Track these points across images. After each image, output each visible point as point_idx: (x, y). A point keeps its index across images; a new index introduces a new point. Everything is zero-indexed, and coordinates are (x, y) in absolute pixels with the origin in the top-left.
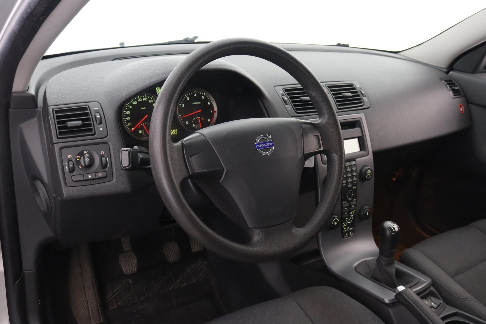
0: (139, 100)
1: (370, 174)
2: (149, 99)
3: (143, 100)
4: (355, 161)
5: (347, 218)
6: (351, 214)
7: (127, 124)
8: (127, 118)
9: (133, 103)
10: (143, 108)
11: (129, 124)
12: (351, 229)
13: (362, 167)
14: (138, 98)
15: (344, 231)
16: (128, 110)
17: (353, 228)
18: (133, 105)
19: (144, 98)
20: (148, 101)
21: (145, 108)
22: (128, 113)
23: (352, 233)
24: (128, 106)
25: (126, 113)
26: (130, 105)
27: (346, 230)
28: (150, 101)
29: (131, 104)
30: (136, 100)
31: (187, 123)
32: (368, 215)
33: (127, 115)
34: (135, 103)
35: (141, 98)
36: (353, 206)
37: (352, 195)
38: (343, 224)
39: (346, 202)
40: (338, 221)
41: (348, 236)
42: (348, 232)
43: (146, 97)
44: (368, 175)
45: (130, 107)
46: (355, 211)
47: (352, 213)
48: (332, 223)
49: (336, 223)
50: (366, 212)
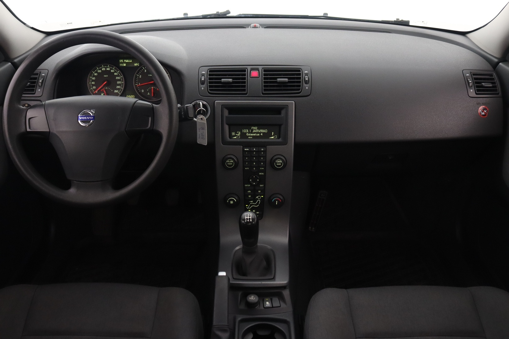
0: (103, 69)
1: (280, 164)
2: (111, 69)
3: (106, 69)
5: (252, 201)
6: (257, 199)
7: (92, 88)
8: (93, 83)
9: (98, 71)
10: (105, 76)
11: (94, 87)
12: (258, 213)
13: (274, 155)
14: (102, 68)
16: (94, 76)
18: (98, 73)
19: (108, 68)
20: (110, 70)
21: (107, 76)
22: (94, 79)
24: (94, 74)
25: (92, 78)
26: (95, 73)
28: (112, 71)
29: (97, 72)
30: (101, 69)
31: (143, 91)
32: (277, 204)
33: (93, 81)
34: (100, 71)
35: (105, 68)
36: (260, 191)
37: (258, 180)
38: (247, 206)
39: (249, 185)
40: (236, 201)
43: (109, 68)
44: (277, 164)
45: (95, 74)
46: (262, 196)
47: (259, 197)
48: (228, 201)
49: (232, 202)
50: (275, 201)
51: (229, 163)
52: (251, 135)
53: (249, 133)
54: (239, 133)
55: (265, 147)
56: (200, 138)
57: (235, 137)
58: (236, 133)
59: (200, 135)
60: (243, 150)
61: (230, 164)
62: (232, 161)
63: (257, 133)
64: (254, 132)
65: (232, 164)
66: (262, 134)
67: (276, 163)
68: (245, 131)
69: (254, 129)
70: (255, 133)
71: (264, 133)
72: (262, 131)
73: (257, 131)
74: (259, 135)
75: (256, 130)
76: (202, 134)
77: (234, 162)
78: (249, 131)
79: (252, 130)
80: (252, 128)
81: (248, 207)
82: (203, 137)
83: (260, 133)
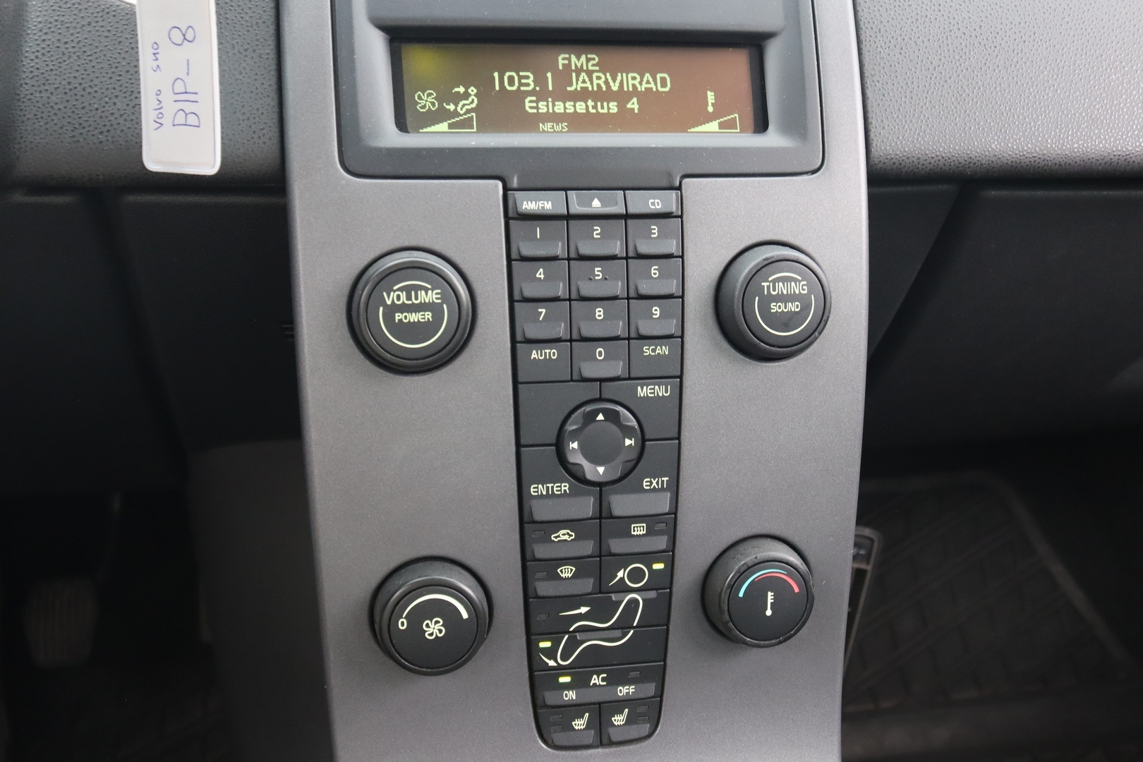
1: (793, 307)
4: (673, 194)
5: (584, 610)
6: (623, 588)
12: (624, 691)
13: (745, 242)
15: (550, 698)
17: (650, 689)
23: (629, 721)
27: (571, 695)
32: (769, 613)
36: (639, 529)
37: (628, 442)
38: (545, 644)
39: (565, 487)
40: (465, 615)
41: (590, 737)
42: (601, 712)
44: (775, 308)
46: (658, 566)
47: (636, 575)
48: (403, 624)
49: (434, 628)
50: (758, 590)
51: (404, 308)
52: (559, 108)
53: (541, 95)
54: (466, 95)
55: (672, 188)
56: (167, 121)
57: (443, 127)
58: (446, 96)
59: (168, 97)
60: (512, 216)
61: (414, 317)
62: (432, 296)
63: (602, 96)
64: (576, 86)
65: (428, 316)
66: (633, 105)
67: (767, 300)
68: (511, 80)
69: (579, 71)
70: (583, 95)
71: (646, 96)
72: (630, 80)
73: (600, 80)
74: (613, 107)
75: (590, 73)
76: (179, 87)
77: (444, 298)
78: (541, 80)
79: (564, 76)
80: (561, 62)
81: (551, 653)
82: (188, 107)
83: (622, 97)
